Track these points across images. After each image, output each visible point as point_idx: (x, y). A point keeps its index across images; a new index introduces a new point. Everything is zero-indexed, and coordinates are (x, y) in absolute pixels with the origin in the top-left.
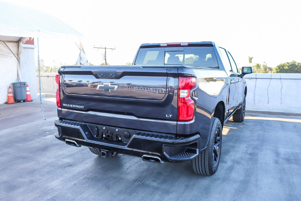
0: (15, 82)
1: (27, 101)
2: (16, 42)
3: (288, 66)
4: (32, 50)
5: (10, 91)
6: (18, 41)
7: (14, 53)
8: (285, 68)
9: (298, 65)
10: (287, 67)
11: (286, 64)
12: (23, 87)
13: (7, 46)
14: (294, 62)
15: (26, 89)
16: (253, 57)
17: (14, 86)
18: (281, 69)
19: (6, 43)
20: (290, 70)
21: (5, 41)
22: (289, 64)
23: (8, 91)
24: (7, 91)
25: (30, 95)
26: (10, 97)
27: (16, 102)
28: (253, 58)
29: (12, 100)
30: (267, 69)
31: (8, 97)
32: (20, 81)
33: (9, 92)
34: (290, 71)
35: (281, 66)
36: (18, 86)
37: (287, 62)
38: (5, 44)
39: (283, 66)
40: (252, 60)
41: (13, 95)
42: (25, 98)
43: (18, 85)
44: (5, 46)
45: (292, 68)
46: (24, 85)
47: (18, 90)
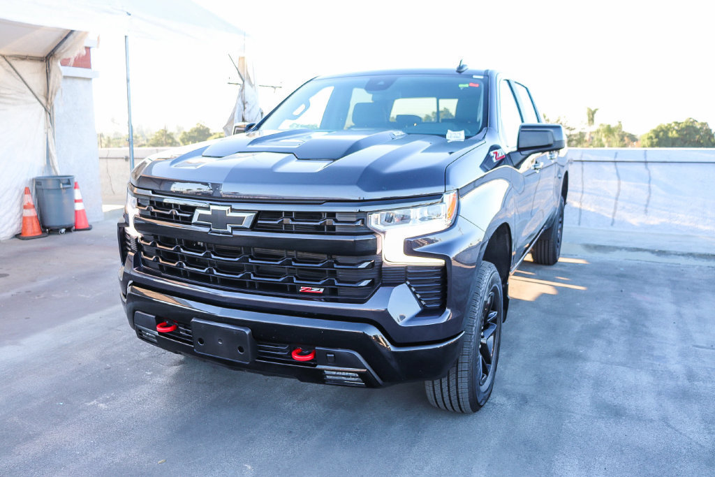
0: (40, 175)
1: (76, 230)
2: (41, 60)
3: (677, 131)
4: (86, 82)
5: (28, 203)
6: (46, 57)
7: (36, 93)
8: (670, 135)
9: (700, 128)
10: (674, 132)
11: (673, 125)
12: (64, 191)
13: (14, 69)
14: (692, 120)
15: (72, 195)
16: (597, 110)
17: (39, 187)
18: (662, 138)
19: (14, 63)
20: (682, 140)
21: (10, 56)
22: (681, 125)
23: (22, 201)
24: (18, 202)
25: (83, 211)
26: (28, 220)
27: (45, 232)
28: (597, 112)
29: (34, 228)
30: (626, 138)
31: (24, 219)
32: (54, 173)
33: (25, 203)
34: (683, 143)
35: (660, 132)
36: (50, 187)
37: (676, 121)
38: (10, 65)
39: (666, 131)
40: (595, 115)
41: (36, 214)
42: (70, 221)
43: (51, 185)
44: (9, 71)
45: (688, 136)
46: (67, 183)
47: (51, 199)
